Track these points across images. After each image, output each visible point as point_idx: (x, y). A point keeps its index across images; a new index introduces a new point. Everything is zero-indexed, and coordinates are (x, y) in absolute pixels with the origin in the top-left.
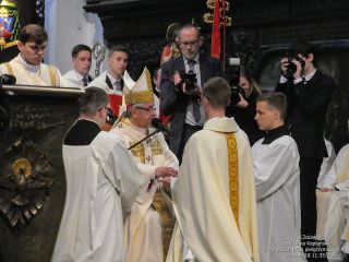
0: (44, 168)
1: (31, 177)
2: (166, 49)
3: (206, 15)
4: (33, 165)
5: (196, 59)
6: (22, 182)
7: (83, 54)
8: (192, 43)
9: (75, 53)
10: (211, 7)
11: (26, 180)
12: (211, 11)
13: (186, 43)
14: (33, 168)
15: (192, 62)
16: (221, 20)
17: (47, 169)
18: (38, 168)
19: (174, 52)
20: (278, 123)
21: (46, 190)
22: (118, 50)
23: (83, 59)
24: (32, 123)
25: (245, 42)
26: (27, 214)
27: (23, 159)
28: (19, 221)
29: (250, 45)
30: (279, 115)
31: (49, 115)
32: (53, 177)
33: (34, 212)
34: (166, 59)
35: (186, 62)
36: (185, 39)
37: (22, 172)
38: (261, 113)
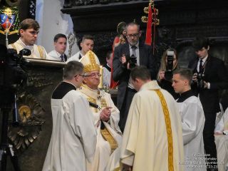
0: (39, 112)
1: (30, 118)
2: (116, 38)
3: (143, 18)
4: (32, 110)
5: (137, 46)
6: (24, 121)
7: (61, 40)
8: (135, 35)
9: (56, 39)
10: (147, 12)
11: (27, 119)
12: (147, 15)
13: (131, 35)
14: (32, 112)
15: (134, 47)
16: (153, 21)
17: (40, 113)
18: (35, 112)
19: (122, 41)
20: (188, 88)
21: (40, 127)
22: (88, 38)
23: (61, 43)
24: (32, 83)
25: (166, 36)
26: (27, 142)
27: (26, 106)
28: (21, 146)
29: (169, 38)
30: (188, 83)
31: (43, 78)
32: (44, 118)
33: (32, 141)
34: (116, 45)
35: (130, 47)
36: (130, 33)
37: (25, 114)
38: (176, 82)
